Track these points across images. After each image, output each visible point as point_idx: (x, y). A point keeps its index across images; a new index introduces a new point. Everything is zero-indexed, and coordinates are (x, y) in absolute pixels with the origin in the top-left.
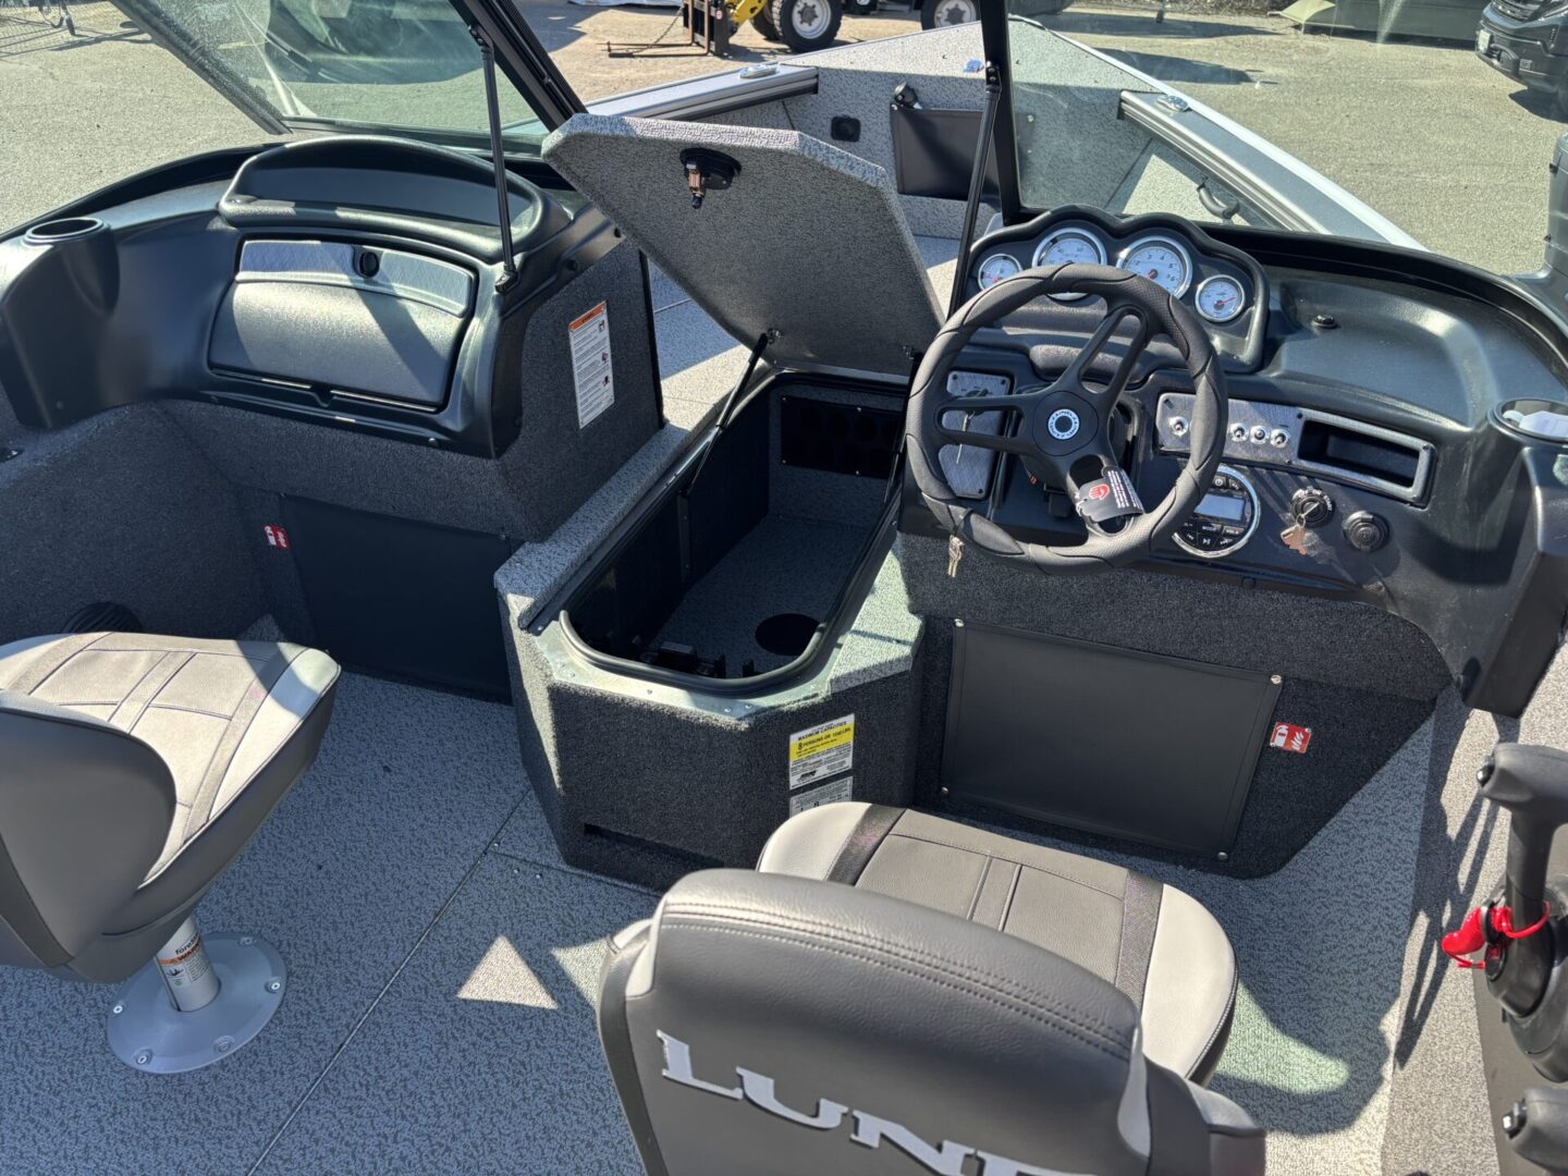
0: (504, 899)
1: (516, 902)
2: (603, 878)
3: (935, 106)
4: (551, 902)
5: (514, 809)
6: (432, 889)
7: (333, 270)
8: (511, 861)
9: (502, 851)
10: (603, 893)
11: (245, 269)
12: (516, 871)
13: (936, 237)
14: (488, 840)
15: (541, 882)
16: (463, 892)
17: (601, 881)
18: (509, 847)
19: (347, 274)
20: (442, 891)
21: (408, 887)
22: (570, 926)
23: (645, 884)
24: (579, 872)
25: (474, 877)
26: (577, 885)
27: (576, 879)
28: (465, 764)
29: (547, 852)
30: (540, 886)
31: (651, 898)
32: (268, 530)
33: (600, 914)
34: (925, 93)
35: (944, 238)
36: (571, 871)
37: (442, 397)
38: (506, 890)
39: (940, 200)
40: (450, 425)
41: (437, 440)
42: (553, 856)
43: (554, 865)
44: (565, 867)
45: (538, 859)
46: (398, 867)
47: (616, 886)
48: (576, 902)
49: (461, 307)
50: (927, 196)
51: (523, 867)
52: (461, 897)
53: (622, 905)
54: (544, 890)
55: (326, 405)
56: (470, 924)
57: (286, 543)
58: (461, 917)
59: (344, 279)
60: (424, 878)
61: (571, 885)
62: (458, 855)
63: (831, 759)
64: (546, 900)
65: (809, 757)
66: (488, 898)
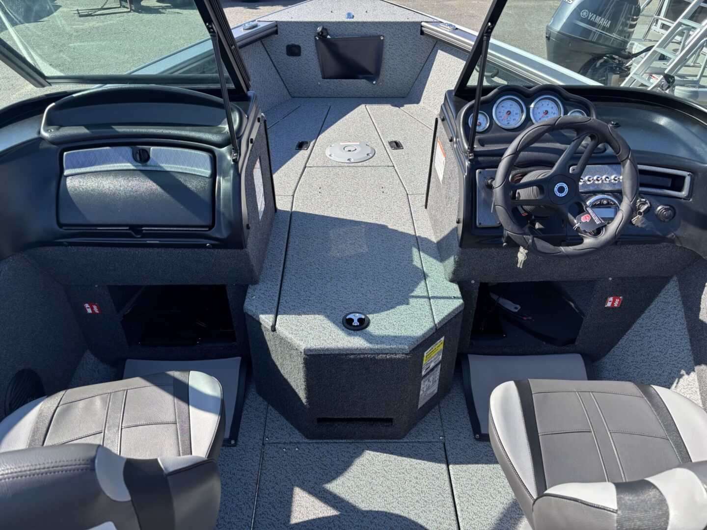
0: (286, 466)
1: (293, 465)
2: (328, 441)
3: (336, 36)
4: (310, 460)
5: (266, 418)
6: (247, 471)
7: (122, 162)
8: (280, 445)
9: (272, 441)
10: (333, 448)
11: (68, 168)
12: (284, 450)
13: (342, 98)
14: (262, 438)
15: (300, 452)
16: (264, 468)
17: (328, 442)
18: (274, 438)
19: (131, 163)
20: (253, 471)
21: (234, 474)
22: (325, 469)
23: (351, 438)
24: (315, 441)
25: (265, 459)
26: (318, 448)
27: (316, 445)
29: (294, 436)
30: (300, 454)
31: (356, 444)
32: (87, 306)
33: (337, 459)
34: (331, 30)
35: (346, 97)
36: (310, 441)
37: (211, 222)
38: (285, 461)
39: (343, 80)
40: (218, 236)
41: (211, 244)
42: (298, 437)
43: (301, 441)
44: (307, 440)
45: (292, 440)
46: (223, 465)
47: (336, 443)
48: (322, 457)
49: (207, 172)
50: (336, 78)
51: (288, 447)
52: (264, 471)
53: (345, 451)
54: (303, 455)
55: (139, 236)
56: (277, 483)
57: (98, 310)
58: (270, 481)
59: (129, 166)
60: (240, 467)
61: (315, 449)
62: (251, 450)
63: (435, 359)
64: (307, 460)
65: (429, 361)
66: (278, 467)
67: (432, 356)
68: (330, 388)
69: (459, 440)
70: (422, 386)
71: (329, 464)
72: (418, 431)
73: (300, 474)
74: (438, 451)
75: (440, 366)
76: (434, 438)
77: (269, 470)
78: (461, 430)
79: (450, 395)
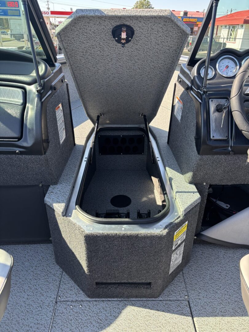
0: (71, 320)
1: (77, 320)
2: (104, 299)
4: (90, 315)
5: (60, 282)
6: (41, 325)
8: (68, 303)
9: (63, 300)
10: (107, 305)
12: (71, 307)
14: (56, 297)
15: (83, 308)
16: (54, 322)
17: (104, 301)
18: (65, 297)
20: (46, 325)
21: (31, 327)
22: (101, 323)
23: (121, 297)
24: (94, 299)
25: (56, 314)
26: (96, 305)
27: (95, 303)
28: (35, 269)
29: (79, 295)
30: (83, 310)
31: (124, 302)
33: (110, 314)
36: (91, 300)
37: (20, 135)
38: (71, 316)
40: (25, 144)
41: (20, 151)
42: (82, 296)
43: (84, 300)
44: (88, 299)
45: (77, 299)
46: (24, 319)
47: (110, 301)
48: (99, 312)
49: (21, 101)
51: (73, 304)
52: (54, 325)
53: (116, 308)
54: (85, 311)
60: (36, 321)
61: (94, 306)
62: (46, 307)
63: (181, 237)
64: (87, 315)
65: (177, 239)
66: (65, 321)
67: (179, 235)
68: (104, 259)
69: (199, 299)
70: (172, 258)
71: (104, 318)
72: (169, 291)
73: (82, 328)
74: (185, 308)
75: (184, 243)
76: (181, 297)
77: (58, 324)
78: (200, 291)
79: (189, 264)
